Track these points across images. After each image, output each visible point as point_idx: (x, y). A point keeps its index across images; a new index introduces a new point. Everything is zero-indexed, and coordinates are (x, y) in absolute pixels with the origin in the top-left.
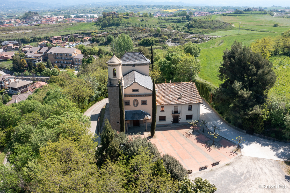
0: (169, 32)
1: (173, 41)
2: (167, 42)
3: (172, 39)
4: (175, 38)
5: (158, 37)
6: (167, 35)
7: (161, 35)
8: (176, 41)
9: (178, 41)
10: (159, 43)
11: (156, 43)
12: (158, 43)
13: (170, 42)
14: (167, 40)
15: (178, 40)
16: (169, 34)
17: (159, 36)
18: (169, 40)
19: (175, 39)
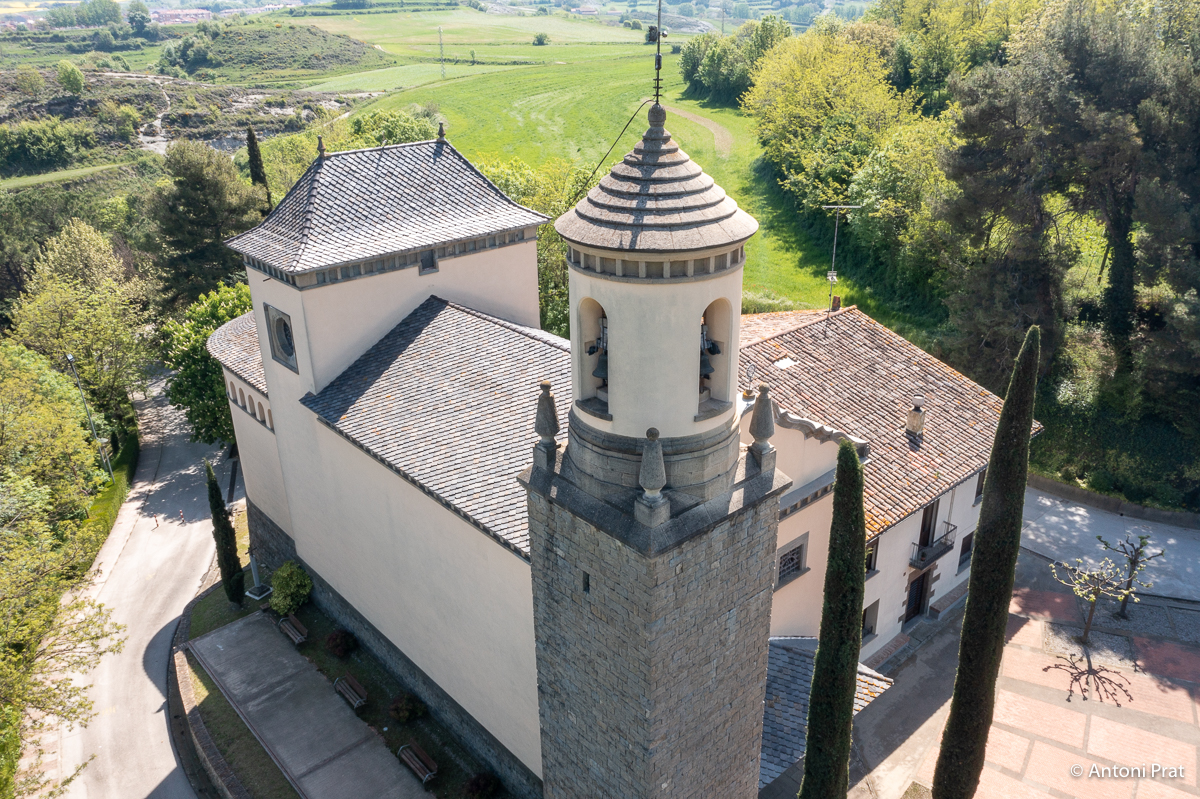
0: (133, 86)
1: (176, 128)
2: (141, 138)
3: (169, 121)
4: (180, 112)
5: (77, 114)
6: (128, 101)
7: (93, 103)
8: (195, 131)
9: (202, 130)
10: (99, 149)
11: (83, 151)
12: (92, 148)
13: (158, 138)
14: (142, 129)
15: (203, 123)
16: (136, 96)
17: (84, 108)
18: (151, 126)
19: (185, 120)
